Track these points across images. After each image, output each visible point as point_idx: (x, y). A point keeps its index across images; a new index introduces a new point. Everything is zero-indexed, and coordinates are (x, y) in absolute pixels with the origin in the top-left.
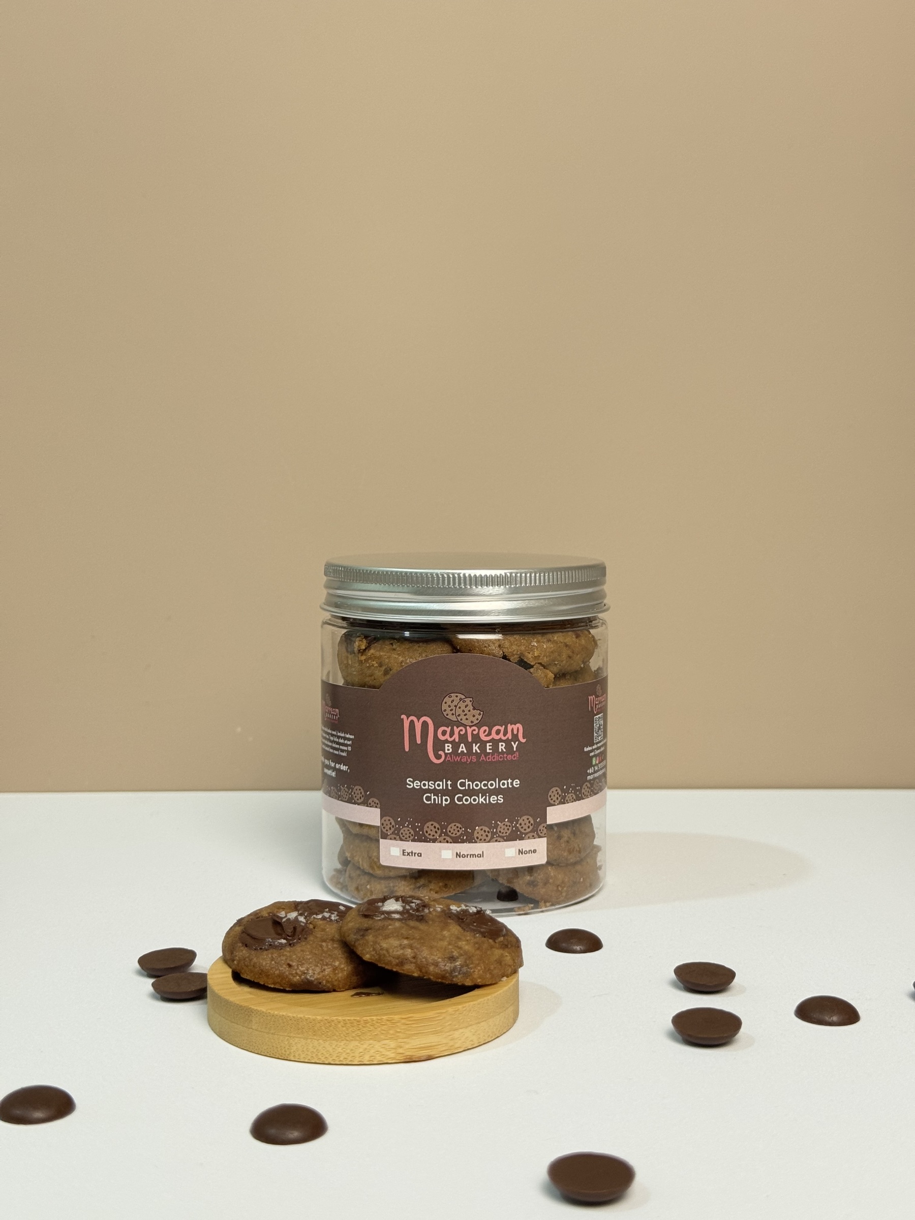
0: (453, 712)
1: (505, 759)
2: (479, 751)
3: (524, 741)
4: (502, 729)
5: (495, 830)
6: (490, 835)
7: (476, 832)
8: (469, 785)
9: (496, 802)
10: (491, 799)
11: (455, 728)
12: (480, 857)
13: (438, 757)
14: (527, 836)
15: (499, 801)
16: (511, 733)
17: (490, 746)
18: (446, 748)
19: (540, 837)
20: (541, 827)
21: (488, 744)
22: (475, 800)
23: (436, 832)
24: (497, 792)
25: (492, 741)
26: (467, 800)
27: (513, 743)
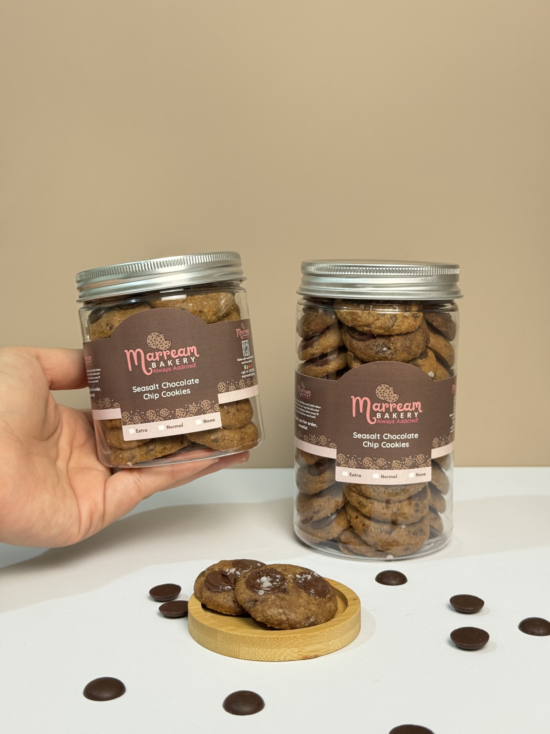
0: (154, 343)
1: (188, 368)
2: (172, 365)
3: (198, 356)
4: (184, 350)
5: (188, 410)
6: (185, 413)
7: (176, 412)
8: (169, 385)
9: (186, 393)
10: (183, 392)
11: (156, 352)
12: (181, 426)
13: (149, 371)
14: (208, 412)
15: (188, 393)
16: (189, 352)
17: (178, 361)
18: (153, 365)
19: (216, 412)
20: (215, 406)
21: (177, 360)
22: (173, 394)
23: (154, 416)
24: (186, 387)
25: (179, 357)
26: (169, 394)
27: (191, 358)
